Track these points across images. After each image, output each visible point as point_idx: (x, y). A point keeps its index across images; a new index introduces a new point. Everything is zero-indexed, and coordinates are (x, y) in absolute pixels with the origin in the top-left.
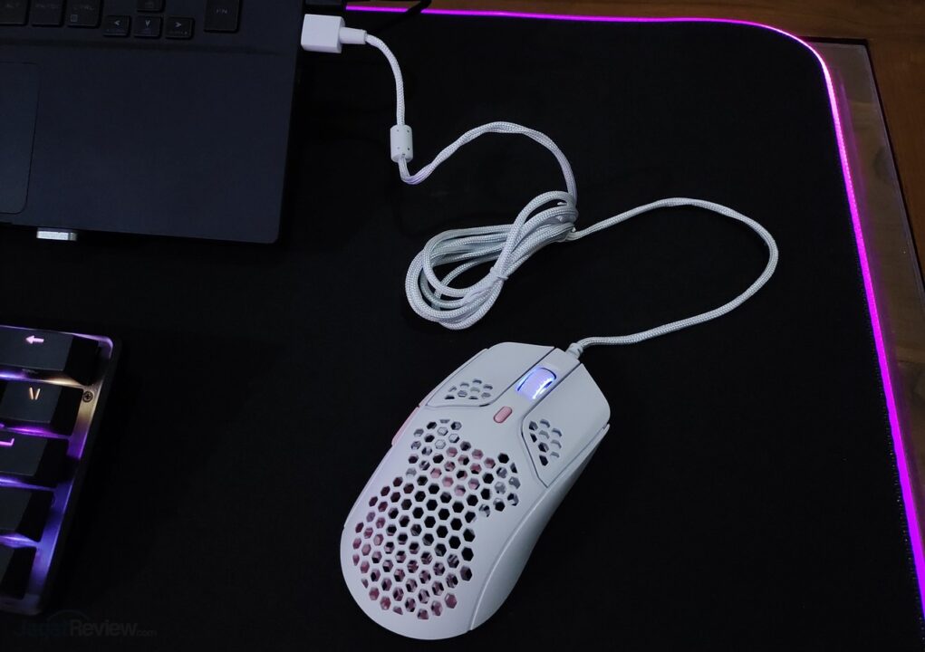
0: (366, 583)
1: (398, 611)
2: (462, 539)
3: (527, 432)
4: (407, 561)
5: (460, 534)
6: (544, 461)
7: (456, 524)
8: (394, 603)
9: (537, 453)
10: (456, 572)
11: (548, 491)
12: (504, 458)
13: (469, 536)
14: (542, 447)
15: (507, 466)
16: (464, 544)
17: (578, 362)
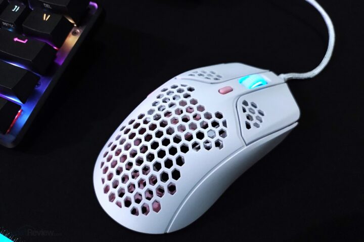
0: (103, 181)
1: (119, 204)
2: (174, 162)
3: (240, 106)
4: (132, 170)
5: (174, 158)
6: (248, 126)
7: (173, 151)
8: (117, 198)
9: (243, 119)
10: (165, 185)
11: (246, 147)
12: (219, 116)
13: (180, 161)
14: (248, 117)
15: (220, 121)
16: (175, 166)
17: (283, 81)
